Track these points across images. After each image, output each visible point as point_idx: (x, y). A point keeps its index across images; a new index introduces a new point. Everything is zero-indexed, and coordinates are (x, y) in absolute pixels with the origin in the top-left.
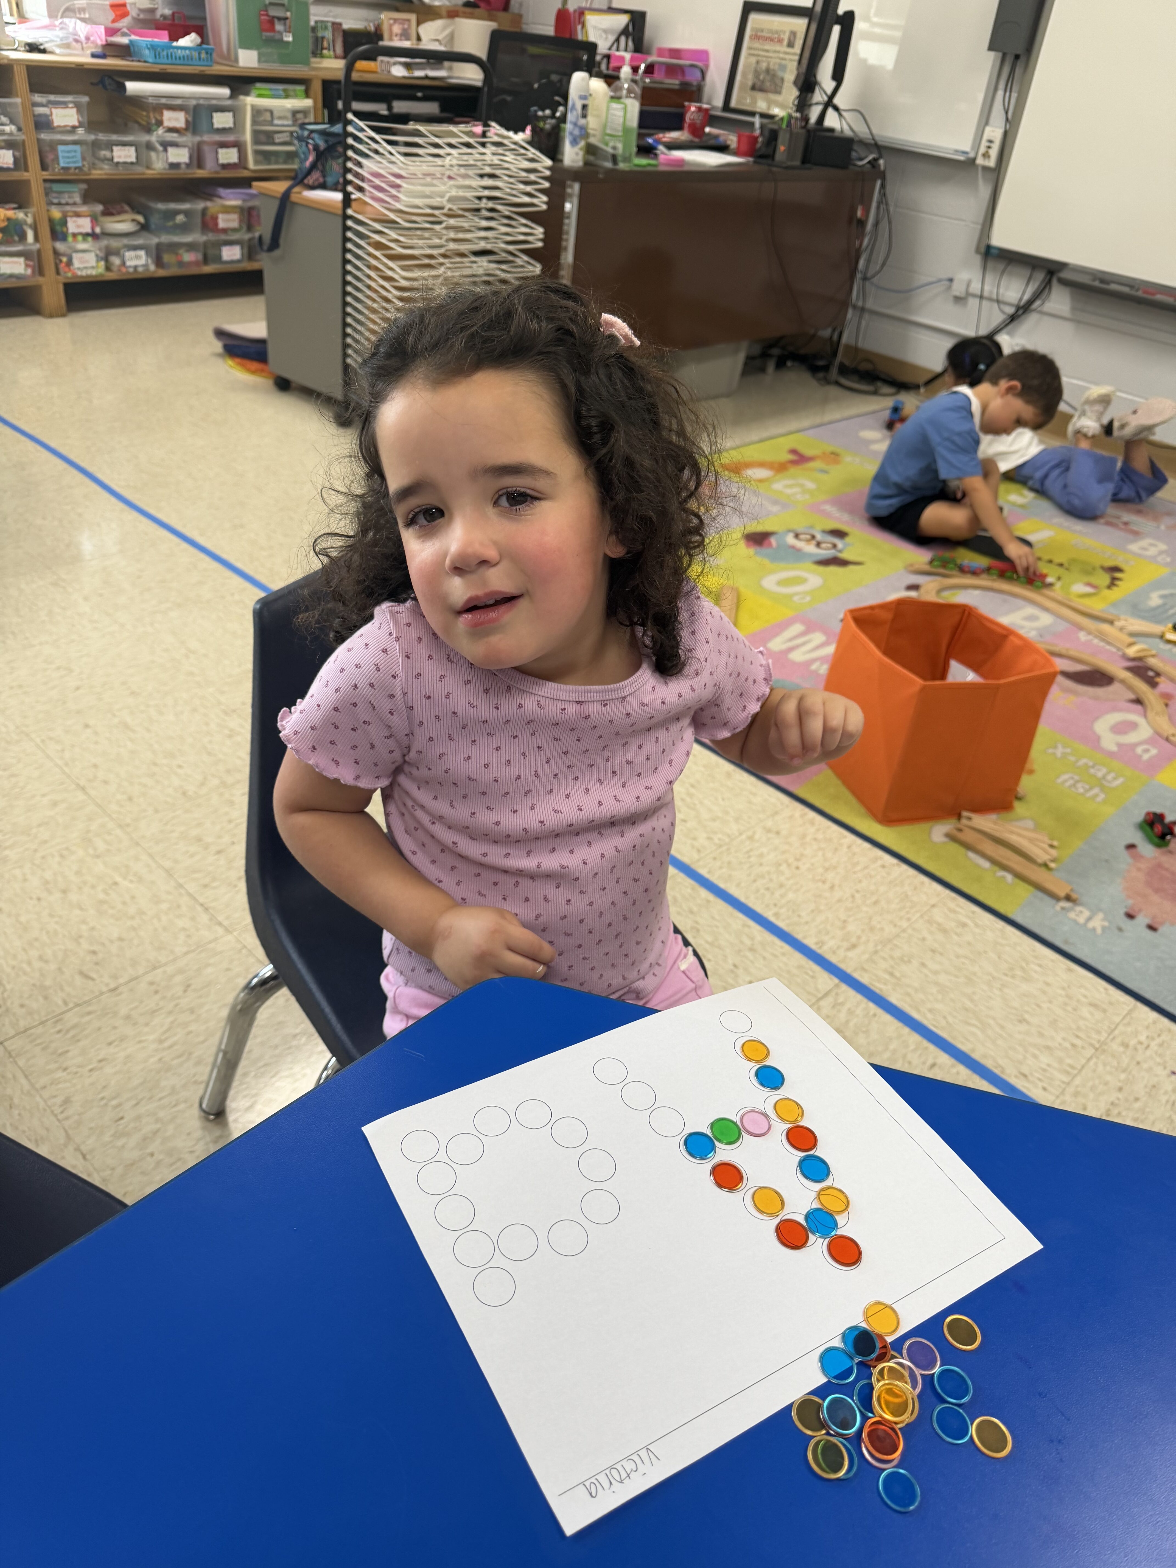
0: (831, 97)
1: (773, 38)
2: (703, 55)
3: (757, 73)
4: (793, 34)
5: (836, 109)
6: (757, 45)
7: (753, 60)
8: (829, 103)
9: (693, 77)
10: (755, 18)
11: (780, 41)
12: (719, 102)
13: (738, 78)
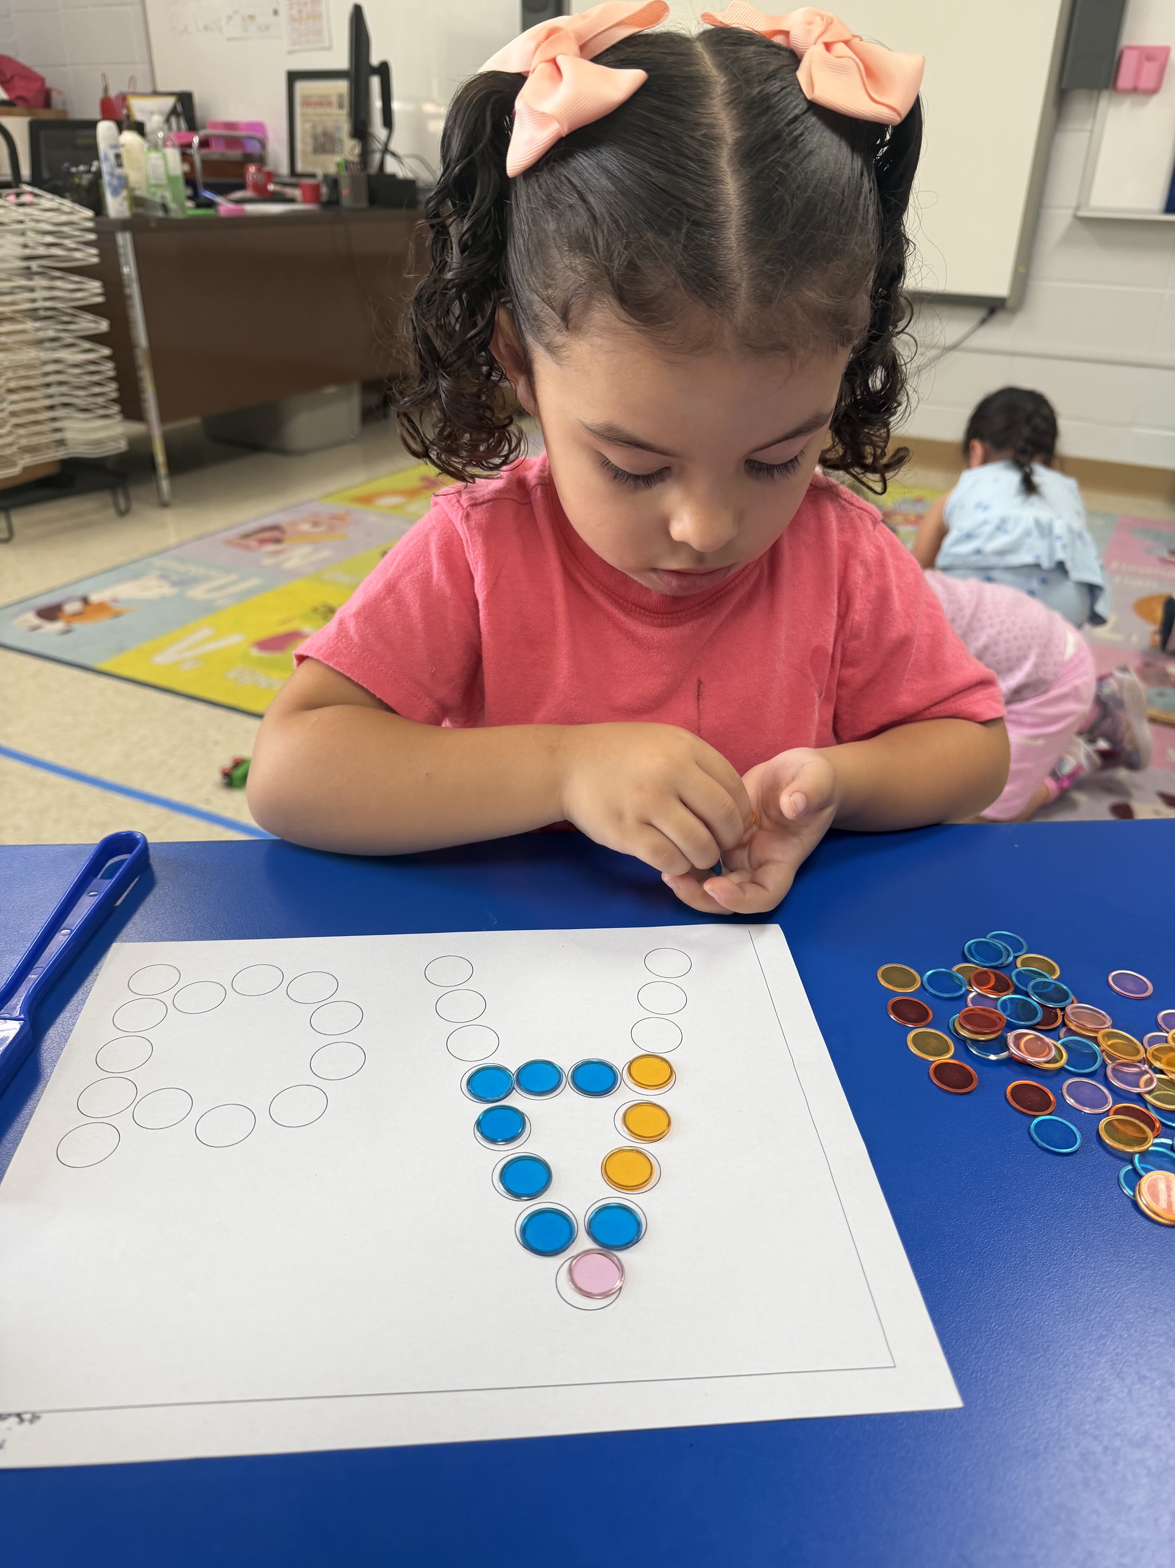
0: (386, 144)
1: (323, 102)
2: (259, 127)
3: (315, 137)
4: (341, 96)
5: (394, 155)
6: (309, 110)
7: (308, 126)
8: (386, 150)
9: (253, 148)
10: (301, 87)
11: (330, 104)
12: (284, 169)
13: (299, 146)
